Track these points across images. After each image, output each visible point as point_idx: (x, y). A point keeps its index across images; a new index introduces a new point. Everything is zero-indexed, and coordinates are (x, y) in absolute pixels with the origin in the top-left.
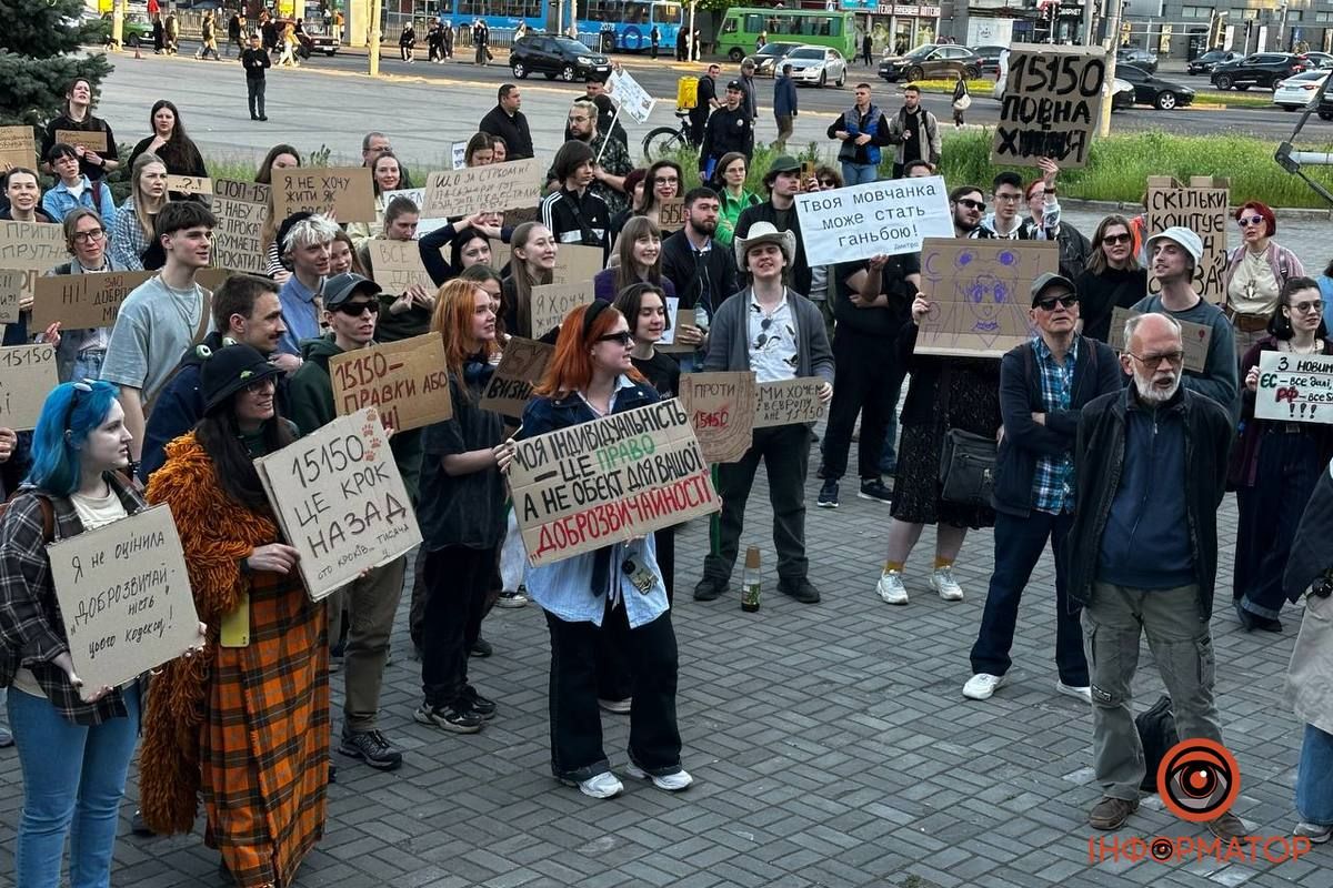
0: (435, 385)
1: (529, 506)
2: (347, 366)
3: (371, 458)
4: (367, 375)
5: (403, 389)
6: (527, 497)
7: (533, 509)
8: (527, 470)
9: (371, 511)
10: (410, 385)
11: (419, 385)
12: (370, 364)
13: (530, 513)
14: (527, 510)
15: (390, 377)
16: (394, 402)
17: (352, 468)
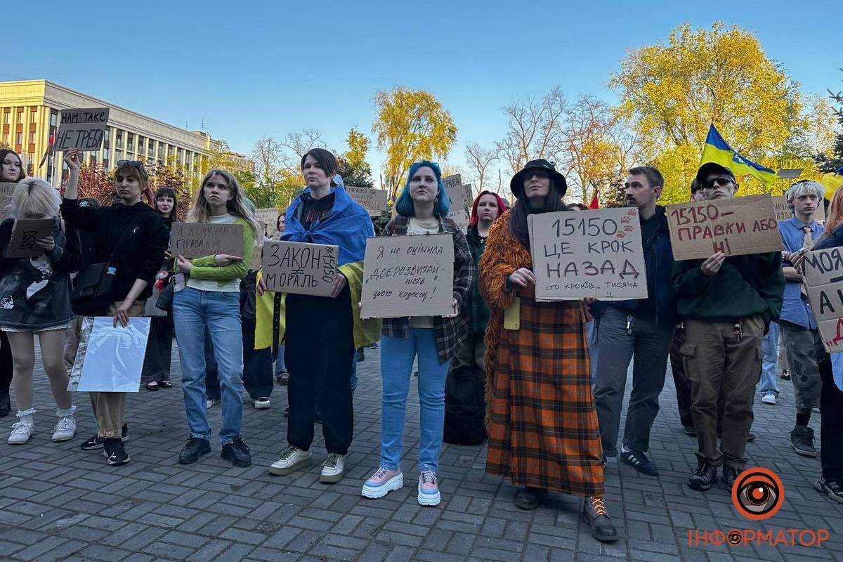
0: (765, 227)
1: (825, 301)
2: (681, 211)
3: (621, 236)
4: (699, 217)
5: (734, 228)
6: (823, 294)
7: (828, 304)
8: (823, 273)
9: (608, 265)
10: (740, 226)
11: (749, 226)
12: (704, 211)
13: (826, 308)
14: (822, 305)
15: (721, 220)
16: (725, 236)
17: (602, 236)
